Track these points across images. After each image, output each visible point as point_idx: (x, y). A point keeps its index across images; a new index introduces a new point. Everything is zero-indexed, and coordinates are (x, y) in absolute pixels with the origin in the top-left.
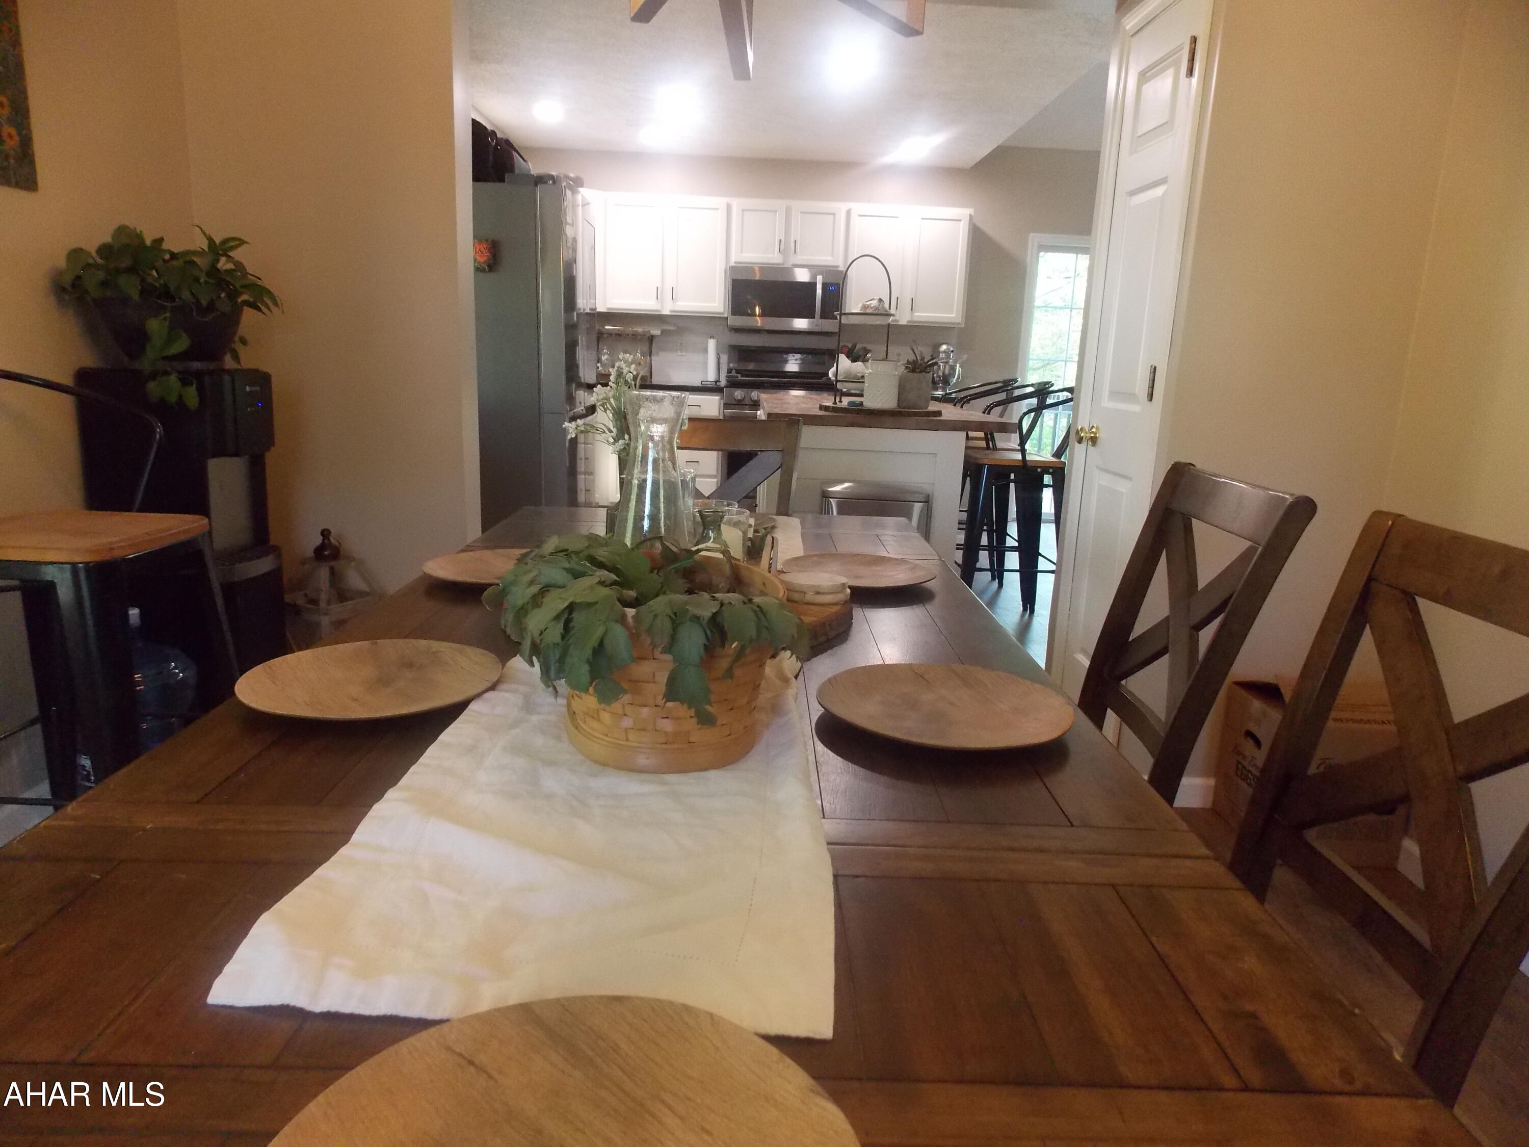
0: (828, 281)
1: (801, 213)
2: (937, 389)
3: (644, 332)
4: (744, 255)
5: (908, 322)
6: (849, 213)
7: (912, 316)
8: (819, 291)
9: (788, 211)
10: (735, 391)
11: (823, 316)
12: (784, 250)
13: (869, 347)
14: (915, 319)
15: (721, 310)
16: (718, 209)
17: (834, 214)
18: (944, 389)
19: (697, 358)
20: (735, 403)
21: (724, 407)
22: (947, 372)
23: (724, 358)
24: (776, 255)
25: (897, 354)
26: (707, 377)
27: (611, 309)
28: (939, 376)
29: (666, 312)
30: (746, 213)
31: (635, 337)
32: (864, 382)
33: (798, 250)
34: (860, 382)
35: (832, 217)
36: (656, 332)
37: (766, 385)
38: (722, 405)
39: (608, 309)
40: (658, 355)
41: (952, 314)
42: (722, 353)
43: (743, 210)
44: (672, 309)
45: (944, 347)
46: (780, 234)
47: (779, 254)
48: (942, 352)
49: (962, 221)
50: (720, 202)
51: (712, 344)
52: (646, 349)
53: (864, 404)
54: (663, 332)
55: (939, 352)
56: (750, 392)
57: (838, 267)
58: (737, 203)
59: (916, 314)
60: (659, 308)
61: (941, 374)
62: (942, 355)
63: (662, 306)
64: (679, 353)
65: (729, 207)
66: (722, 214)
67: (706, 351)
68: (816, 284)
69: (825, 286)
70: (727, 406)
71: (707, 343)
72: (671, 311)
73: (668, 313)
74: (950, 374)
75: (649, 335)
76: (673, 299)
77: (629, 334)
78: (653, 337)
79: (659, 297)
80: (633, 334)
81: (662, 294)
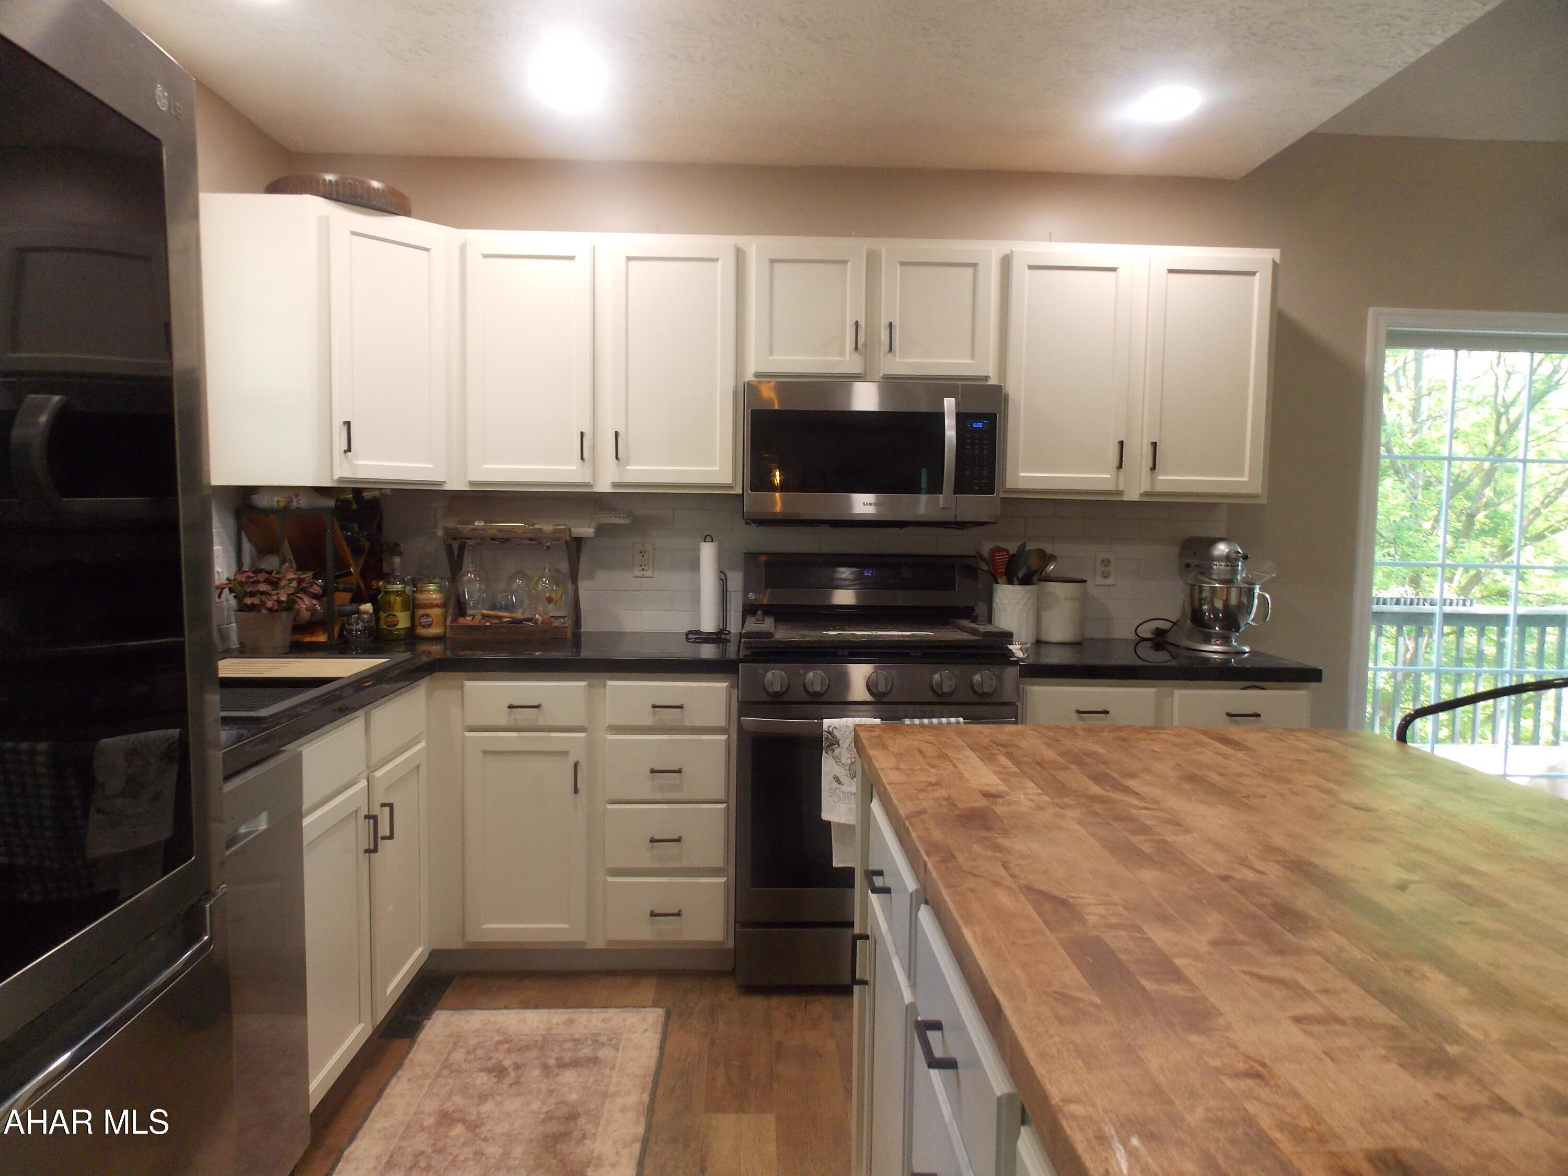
0: (972, 409)
1: (902, 264)
2: (1207, 640)
3: (556, 532)
4: (775, 357)
5: (1146, 494)
6: (1006, 262)
7: (1153, 480)
8: (950, 433)
9: (873, 259)
10: (767, 670)
11: (961, 487)
12: (865, 345)
13: (1049, 548)
14: (1160, 488)
15: (727, 479)
16: (716, 260)
17: (974, 265)
18: (1226, 640)
19: (677, 579)
20: (766, 698)
21: (739, 708)
22: (1233, 600)
23: (736, 580)
24: (847, 357)
25: (1103, 561)
26: (699, 624)
28: (1213, 610)
29: (603, 486)
30: (777, 266)
31: (535, 541)
33: (896, 344)
35: (970, 270)
36: (585, 530)
37: (840, 653)
38: (735, 705)
39: (472, 483)
40: (592, 577)
41: (1242, 475)
42: (730, 569)
43: (772, 261)
44: (616, 480)
45: (1222, 548)
46: (855, 310)
47: (856, 354)
48: (1219, 559)
49: (1258, 275)
50: (719, 244)
51: (708, 553)
52: (564, 566)
54: (601, 530)
55: (1211, 559)
56: (802, 671)
57: (987, 378)
58: (757, 248)
59: (1160, 478)
60: (587, 479)
61: (1219, 604)
62: (1219, 567)
63: (594, 474)
64: (638, 572)
65: (740, 256)
66: (723, 272)
67: (694, 565)
68: (942, 416)
69: (962, 419)
70: (746, 707)
71: (698, 550)
72: (615, 485)
73: (608, 489)
74: (1240, 605)
75: (568, 538)
76: (617, 458)
77: (522, 539)
78: (579, 542)
79: (585, 456)
80: (529, 535)
81: (593, 448)
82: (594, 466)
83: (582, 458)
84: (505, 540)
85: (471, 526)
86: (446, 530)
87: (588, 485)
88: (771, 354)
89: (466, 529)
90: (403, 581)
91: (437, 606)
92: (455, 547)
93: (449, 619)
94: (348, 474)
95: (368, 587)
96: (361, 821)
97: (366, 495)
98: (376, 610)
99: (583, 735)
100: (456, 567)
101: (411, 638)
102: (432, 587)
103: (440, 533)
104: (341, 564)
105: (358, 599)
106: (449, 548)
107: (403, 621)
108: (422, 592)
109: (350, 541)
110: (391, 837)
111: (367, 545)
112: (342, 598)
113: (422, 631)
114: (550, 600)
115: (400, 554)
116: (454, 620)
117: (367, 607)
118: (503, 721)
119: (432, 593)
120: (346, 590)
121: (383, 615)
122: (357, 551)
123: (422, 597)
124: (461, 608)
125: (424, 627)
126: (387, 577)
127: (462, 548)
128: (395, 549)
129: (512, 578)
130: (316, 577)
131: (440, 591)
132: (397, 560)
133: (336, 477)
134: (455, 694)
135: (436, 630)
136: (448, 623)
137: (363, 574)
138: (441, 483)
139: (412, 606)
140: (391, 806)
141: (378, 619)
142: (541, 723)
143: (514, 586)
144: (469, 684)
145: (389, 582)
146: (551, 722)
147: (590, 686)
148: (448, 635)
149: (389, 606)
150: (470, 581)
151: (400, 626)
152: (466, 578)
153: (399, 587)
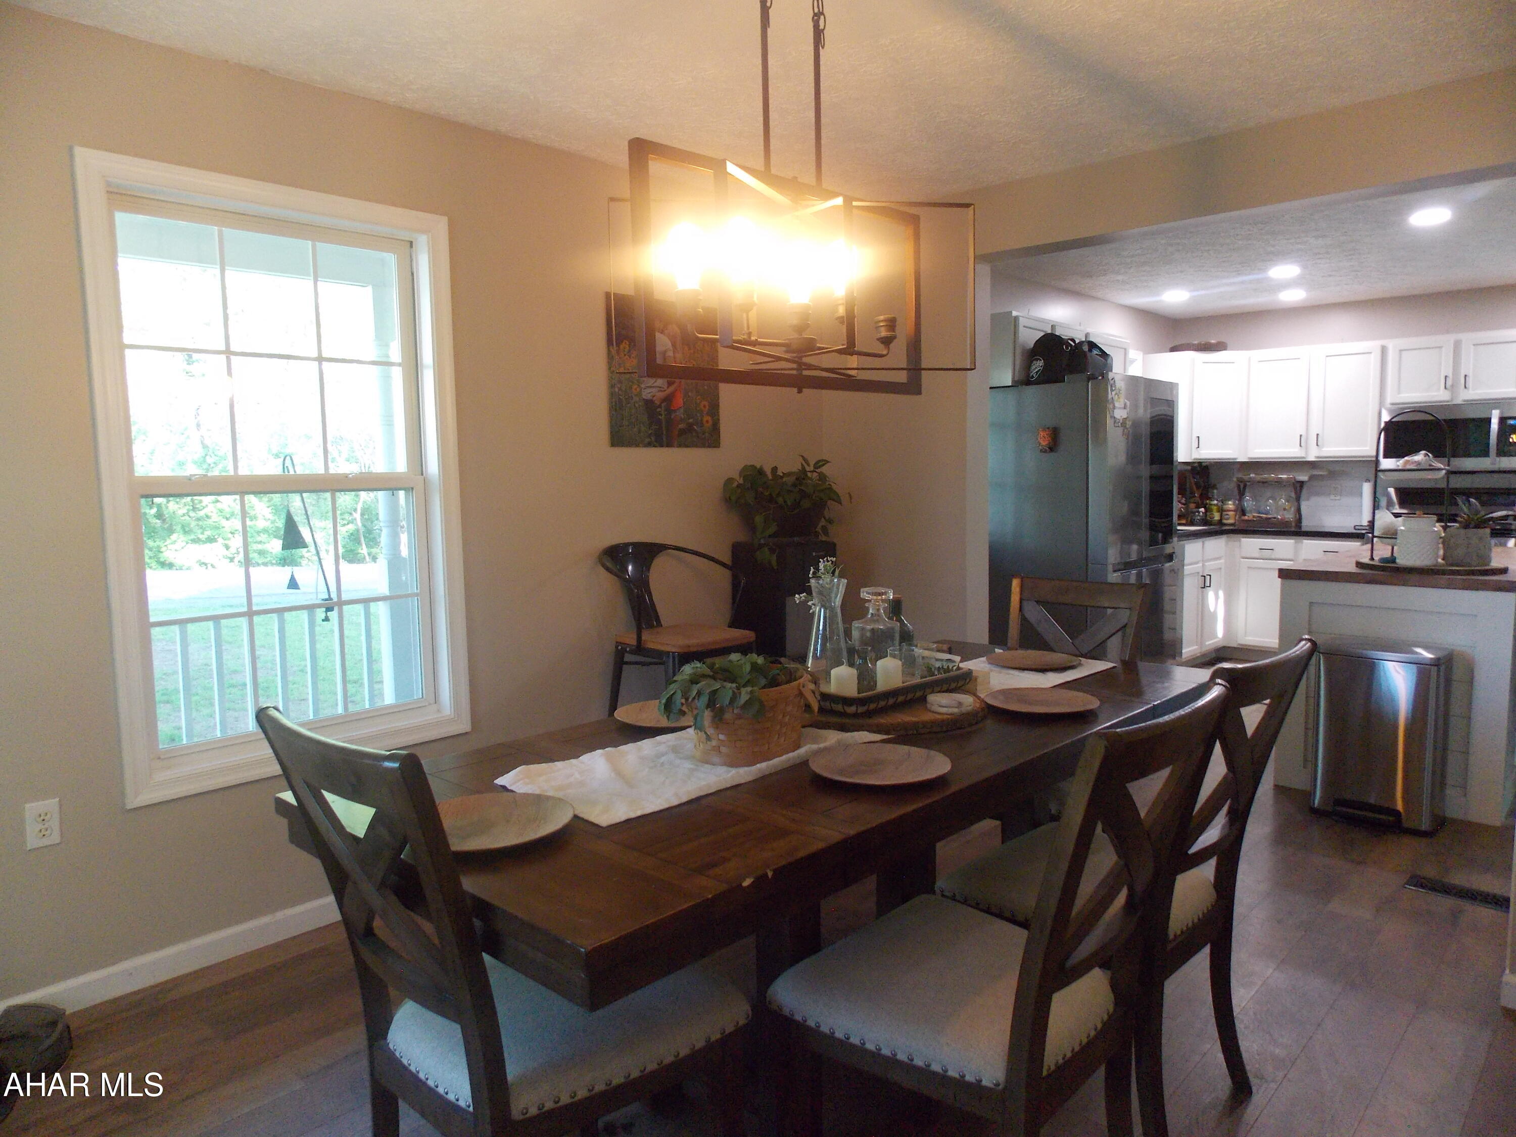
0: (1508, 414)
1: (1473, 344)
3: (1289, 479)
4: (1402, 396)
8: (1494, 427)
9: (1457, 344)
12: (1451, 386)
15: (1374, 453)
16: (1370, 353)
19: (1350, 501)
24: (1441, 393)
27: (1251, 458)
29: (1311, 458)
30: (1405, 352)
31: (1279, 483)
32: (1396, 538)
33: (1468, 385)
34: (1392, 538)
36: (1303, 477)
39: (1249, 458)
40: (1308, 500)
43: (1401, 351)
44: (1317, 455)
46: (1446, 371)
47: (1446, 392)
50: (1374, 345)
51: (1366, 487)
52: (1293, 495)
53: (1397, 561)
54: (1312, 478)
58: (1393, 345)
60: (1303, 455)
63: (1306, 453)
64: (1332, 497)
65: (1384, 350)
66: (1375, 358)
67: (1360, 494)
68: (1491, 419)
69: (1502, 420)
71: (1360, 486)
75: (1294, 481)
76: (1317, 445)
77: (1272, 481)
78: (1302, 483)
79: (1302, 445)
80: (1276, 480)
81: (1306, 442)
82: (1307, 448)
83: (1300, 446)
84: (1264, 483)
85: (1248, 476)
86: (1237, 478)
87: (1303, 458)
88: (1399, 393)
89: (1246, 478)
90: (1217, 500)
91: (1232, 511)
92: (1242, 486)
93: (1237, 516)
94: (1198, 457)
95: (1203, 503)
96: (1200, 577)
97: (1203, 464)
98: (1206, 511)
99: (1292, 562)
100: (1241, 494)
101: (1220, 522)
102: (1230, 503)
103: (1235, 479)
104: (1192, 493)
105: (1198, 507)
106: (1239, 486)
107: (1217, 517)
108: (1225, 504)
109: (1196, 483)
110: (1210, 586)
111: (1202, 484)
112: (1192, 506)
113: (1225, 521)
114: (1285, 509)
115: (1217, 489)
116: (1240, 517)
117: (1202, 510)
118: (1257, 555)
119: (1230, 505)
120: (1193, 503)
121: (1208, 513)
122: (1198, 488)
123: (1225, 507)
124: (1243, 512)
125: (1226, 520)
126: (1211, 499)
127: (1245, 486)
128: (1214, 487)
129: (1268, 500)
130: (1182, 497)
131: (1233, 504)
132: (1215, 491)
133: (1193, 458)
134: (1237, 544)
135: (1231, 521)
136: (1237, 518)
137: (1201, 496)
138: (1236, 459)
139: (1221, 511)
140: (1210, 575)
141: (1206, 516)
142: (1273, 557)
143: (1268, 503)
144: (1243, 540)
145: (1212, 500)
146: (1277, 557)
147: (1296, 543)
148: (1237, 523)
149: (1211, 510)
150: (1248, 500)
151: (1215, 519)
152: (1245, 499)
153: (1215, 502)
